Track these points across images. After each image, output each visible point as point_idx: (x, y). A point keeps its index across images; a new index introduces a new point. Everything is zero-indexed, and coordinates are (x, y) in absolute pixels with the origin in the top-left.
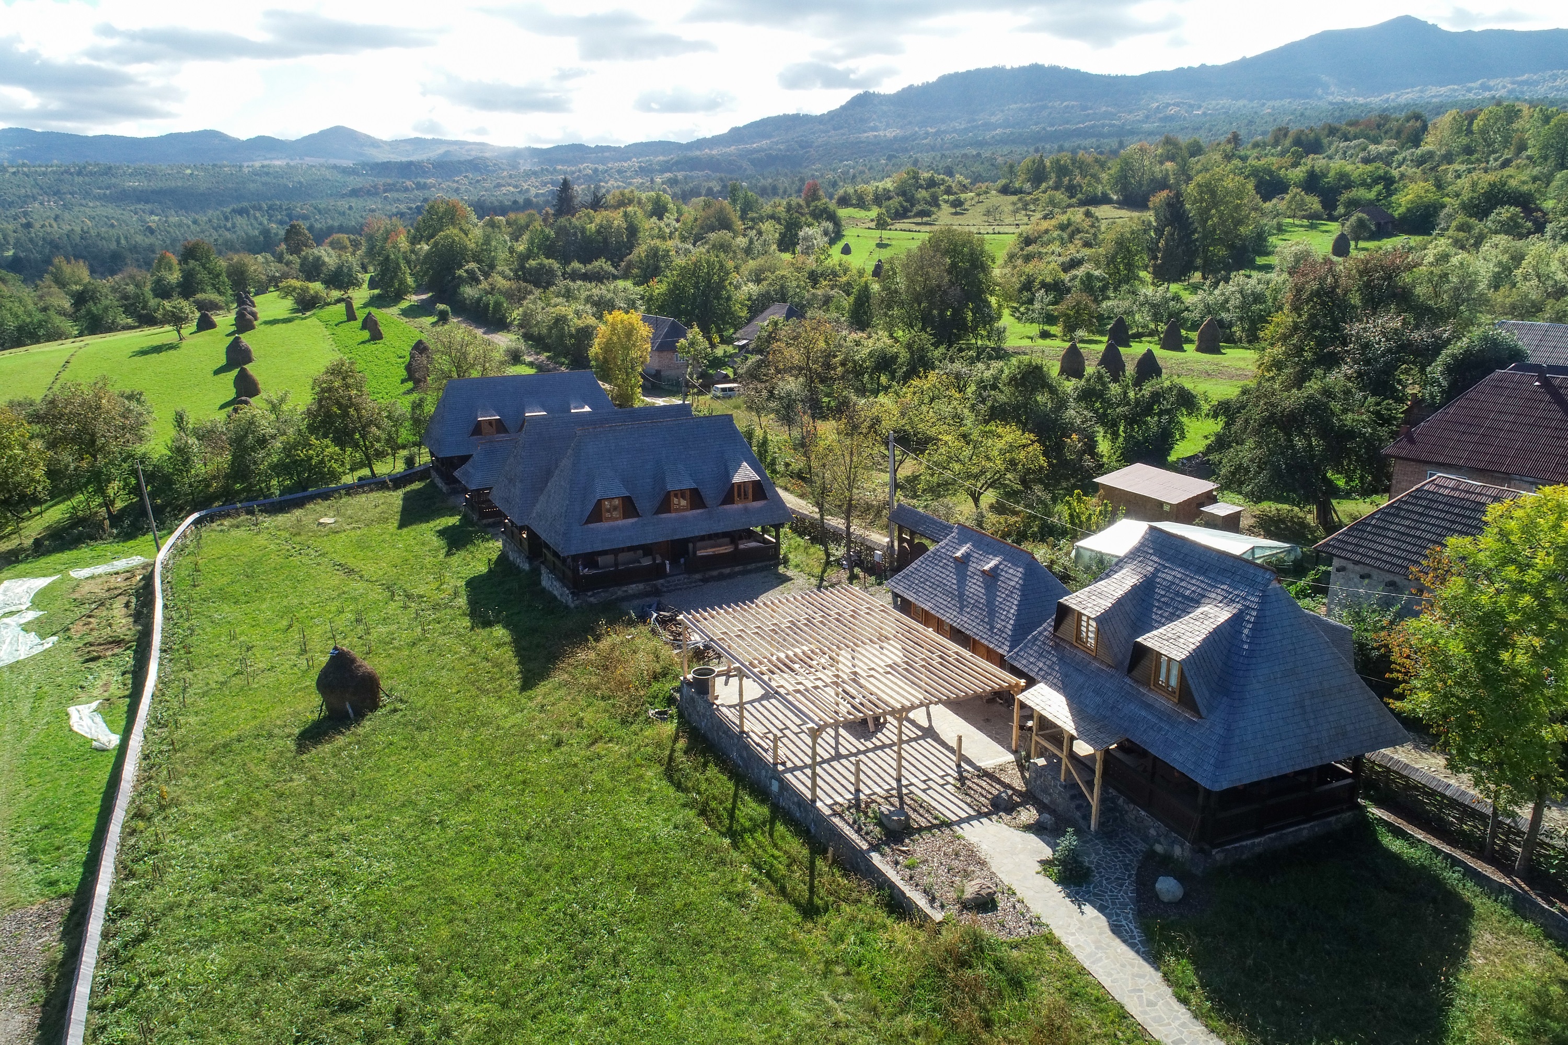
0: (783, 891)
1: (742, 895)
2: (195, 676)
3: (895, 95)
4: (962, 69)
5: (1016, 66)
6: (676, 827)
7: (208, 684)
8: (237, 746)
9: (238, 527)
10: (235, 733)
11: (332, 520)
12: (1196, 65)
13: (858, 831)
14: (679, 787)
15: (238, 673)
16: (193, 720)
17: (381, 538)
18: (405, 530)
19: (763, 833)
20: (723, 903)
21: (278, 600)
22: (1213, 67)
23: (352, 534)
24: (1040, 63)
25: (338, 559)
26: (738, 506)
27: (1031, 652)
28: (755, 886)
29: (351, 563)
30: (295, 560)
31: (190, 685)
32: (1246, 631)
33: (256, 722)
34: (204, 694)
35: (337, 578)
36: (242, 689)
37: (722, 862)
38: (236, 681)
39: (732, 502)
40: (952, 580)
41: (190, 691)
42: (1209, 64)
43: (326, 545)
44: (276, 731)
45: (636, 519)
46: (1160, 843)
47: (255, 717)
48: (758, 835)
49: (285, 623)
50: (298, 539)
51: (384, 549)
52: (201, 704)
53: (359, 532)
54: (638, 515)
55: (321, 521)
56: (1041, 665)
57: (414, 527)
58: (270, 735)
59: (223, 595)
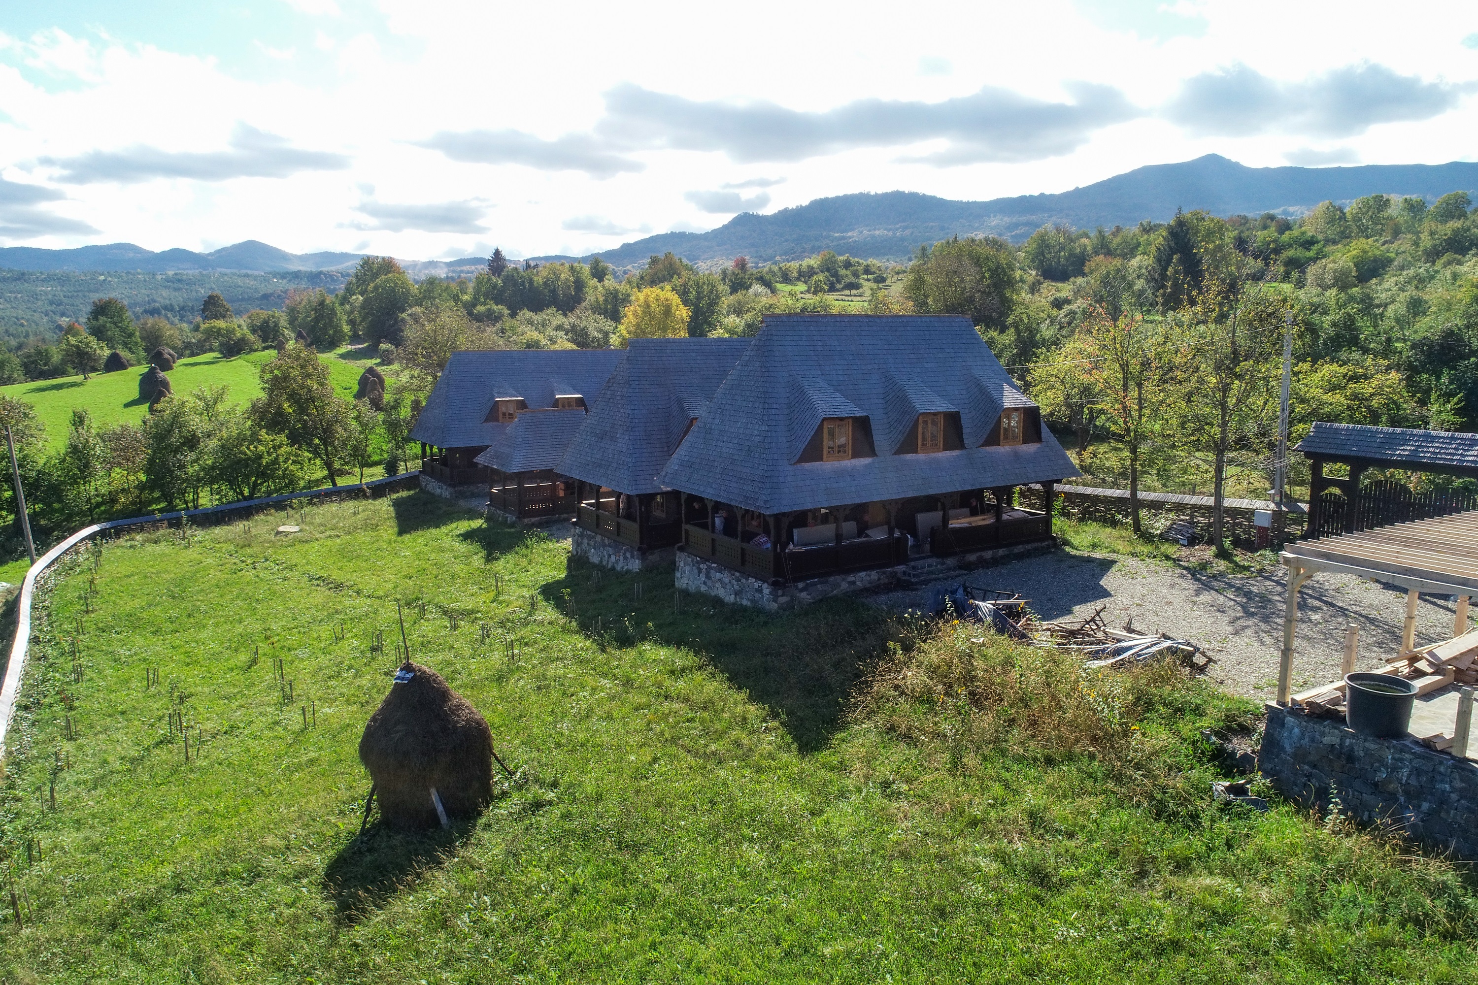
2: (80, 748)
5: (880, 192)
7: (105, 762)
8: (173, 905)
9: (156, 542)
10: (167, 871)
11: (296, 529)
15: (163, 741)
16: (69, 838)
17: (376, 546)
18: (407, 537)
21: (229, 626)
23: (329, 542)
24: (901, 190)
25: (313, 571)
26: (1004, 449)
29: (336, 575)
30: (249, 575)
31: (69, 766)
33: (216, 842)
34: (97, 783)
35: (320, 595)
36: (174, 771)
38: (161, 754)
39: (997, 443)
41: (68, 777)
43: (292, 556)
44: (269, 862)
45: (871, 460)
47: (209, 830)
49: (243, 657)
50: (249, 551)
51: (383, 558)
52: (89, 802)
53: (338, 541)
54: (874, 453)
55: (281, 529)
57: (420, 533)
58: (255, 874)
59: (134, 622)
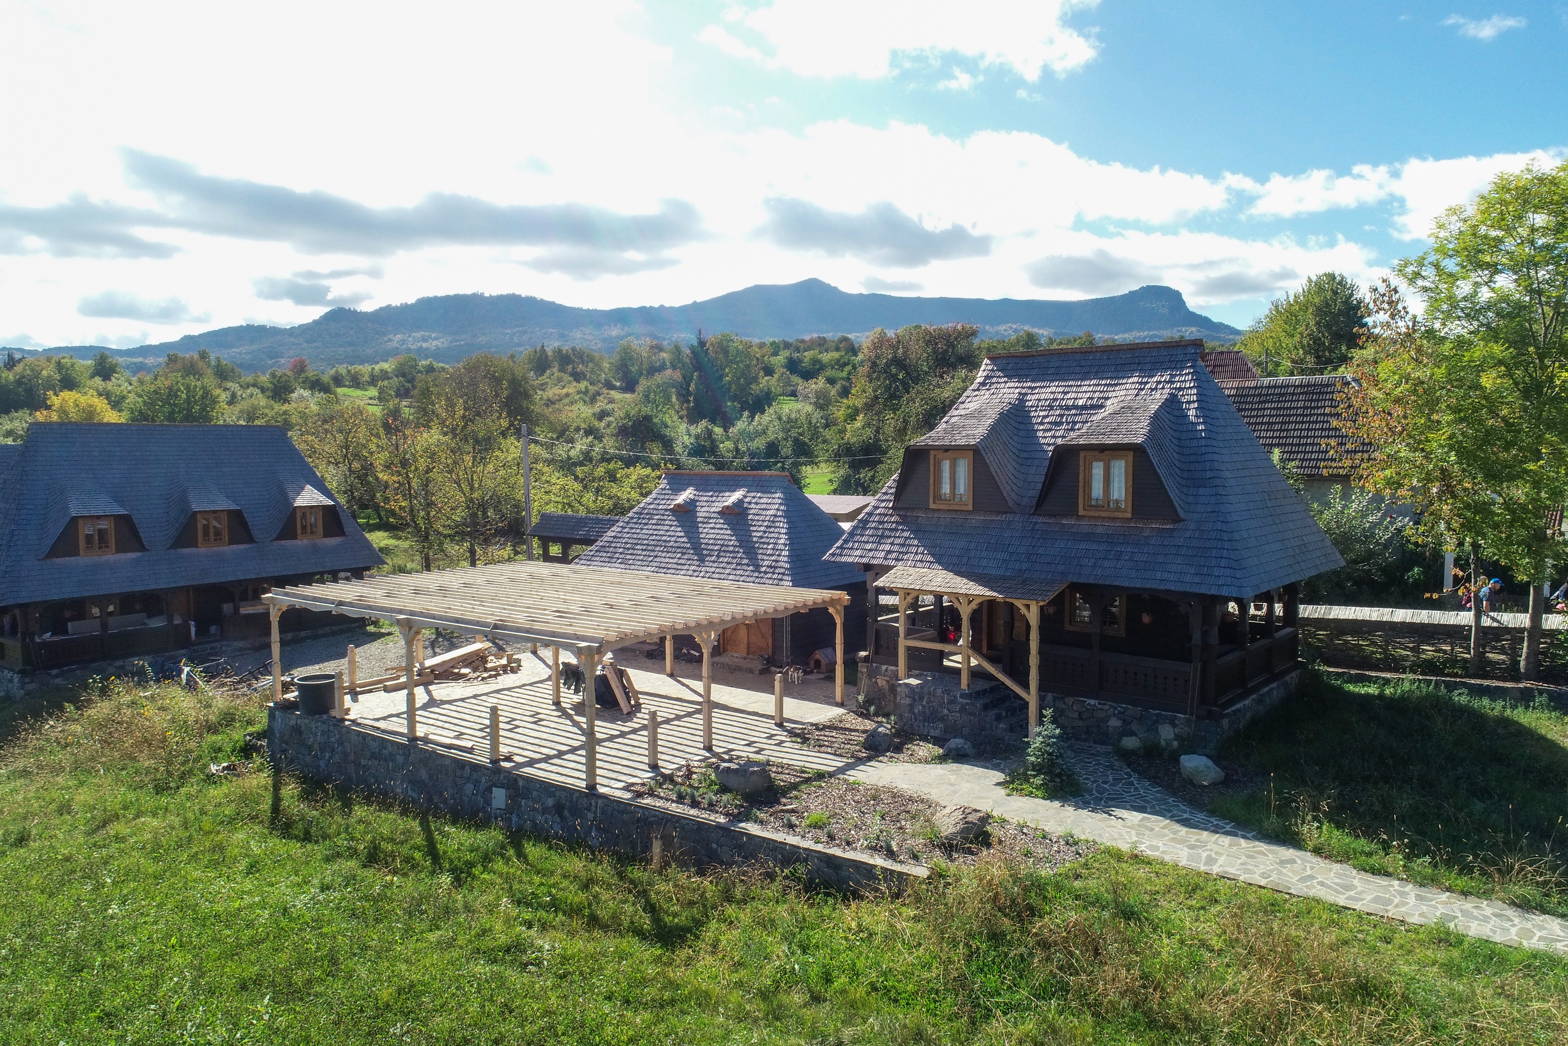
0: (594, 922)
1: (515, 948)
3: (371, 313)
4: (441, 293)
5: (494, 294)
6: (324, 888)
12: (656, 305)
13: (695, 804)
14: (307, 837)
19: (507, 860)
20: (481, 968)
22: (671, 308)
24: (517, 293)
26: (302, 542)
27: (865, 539)
28: (533, 932)
32: (1192, 413)
37: (448, 911)
39: (294, 537)
40: (677, 533)
42: (667, 305)
45: (139, 554)
46: (1132, 733)
48: (499, 865)
54: (142, 548)
56: (887, 547)
